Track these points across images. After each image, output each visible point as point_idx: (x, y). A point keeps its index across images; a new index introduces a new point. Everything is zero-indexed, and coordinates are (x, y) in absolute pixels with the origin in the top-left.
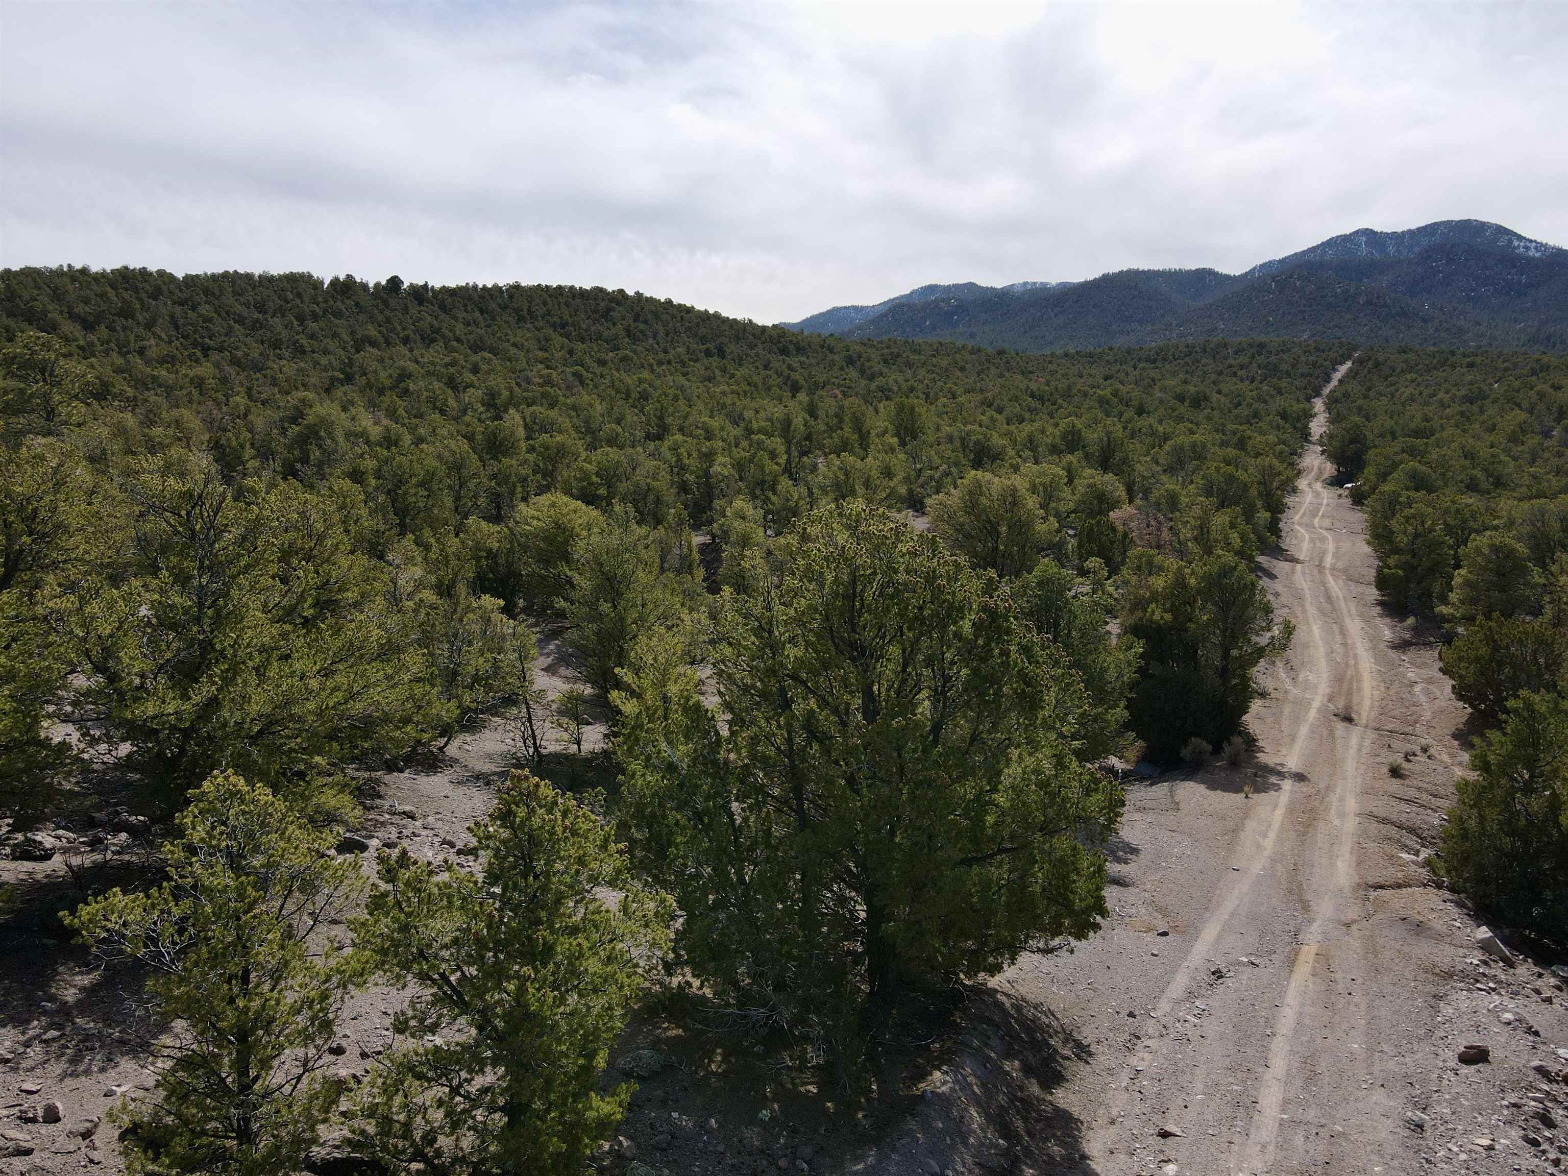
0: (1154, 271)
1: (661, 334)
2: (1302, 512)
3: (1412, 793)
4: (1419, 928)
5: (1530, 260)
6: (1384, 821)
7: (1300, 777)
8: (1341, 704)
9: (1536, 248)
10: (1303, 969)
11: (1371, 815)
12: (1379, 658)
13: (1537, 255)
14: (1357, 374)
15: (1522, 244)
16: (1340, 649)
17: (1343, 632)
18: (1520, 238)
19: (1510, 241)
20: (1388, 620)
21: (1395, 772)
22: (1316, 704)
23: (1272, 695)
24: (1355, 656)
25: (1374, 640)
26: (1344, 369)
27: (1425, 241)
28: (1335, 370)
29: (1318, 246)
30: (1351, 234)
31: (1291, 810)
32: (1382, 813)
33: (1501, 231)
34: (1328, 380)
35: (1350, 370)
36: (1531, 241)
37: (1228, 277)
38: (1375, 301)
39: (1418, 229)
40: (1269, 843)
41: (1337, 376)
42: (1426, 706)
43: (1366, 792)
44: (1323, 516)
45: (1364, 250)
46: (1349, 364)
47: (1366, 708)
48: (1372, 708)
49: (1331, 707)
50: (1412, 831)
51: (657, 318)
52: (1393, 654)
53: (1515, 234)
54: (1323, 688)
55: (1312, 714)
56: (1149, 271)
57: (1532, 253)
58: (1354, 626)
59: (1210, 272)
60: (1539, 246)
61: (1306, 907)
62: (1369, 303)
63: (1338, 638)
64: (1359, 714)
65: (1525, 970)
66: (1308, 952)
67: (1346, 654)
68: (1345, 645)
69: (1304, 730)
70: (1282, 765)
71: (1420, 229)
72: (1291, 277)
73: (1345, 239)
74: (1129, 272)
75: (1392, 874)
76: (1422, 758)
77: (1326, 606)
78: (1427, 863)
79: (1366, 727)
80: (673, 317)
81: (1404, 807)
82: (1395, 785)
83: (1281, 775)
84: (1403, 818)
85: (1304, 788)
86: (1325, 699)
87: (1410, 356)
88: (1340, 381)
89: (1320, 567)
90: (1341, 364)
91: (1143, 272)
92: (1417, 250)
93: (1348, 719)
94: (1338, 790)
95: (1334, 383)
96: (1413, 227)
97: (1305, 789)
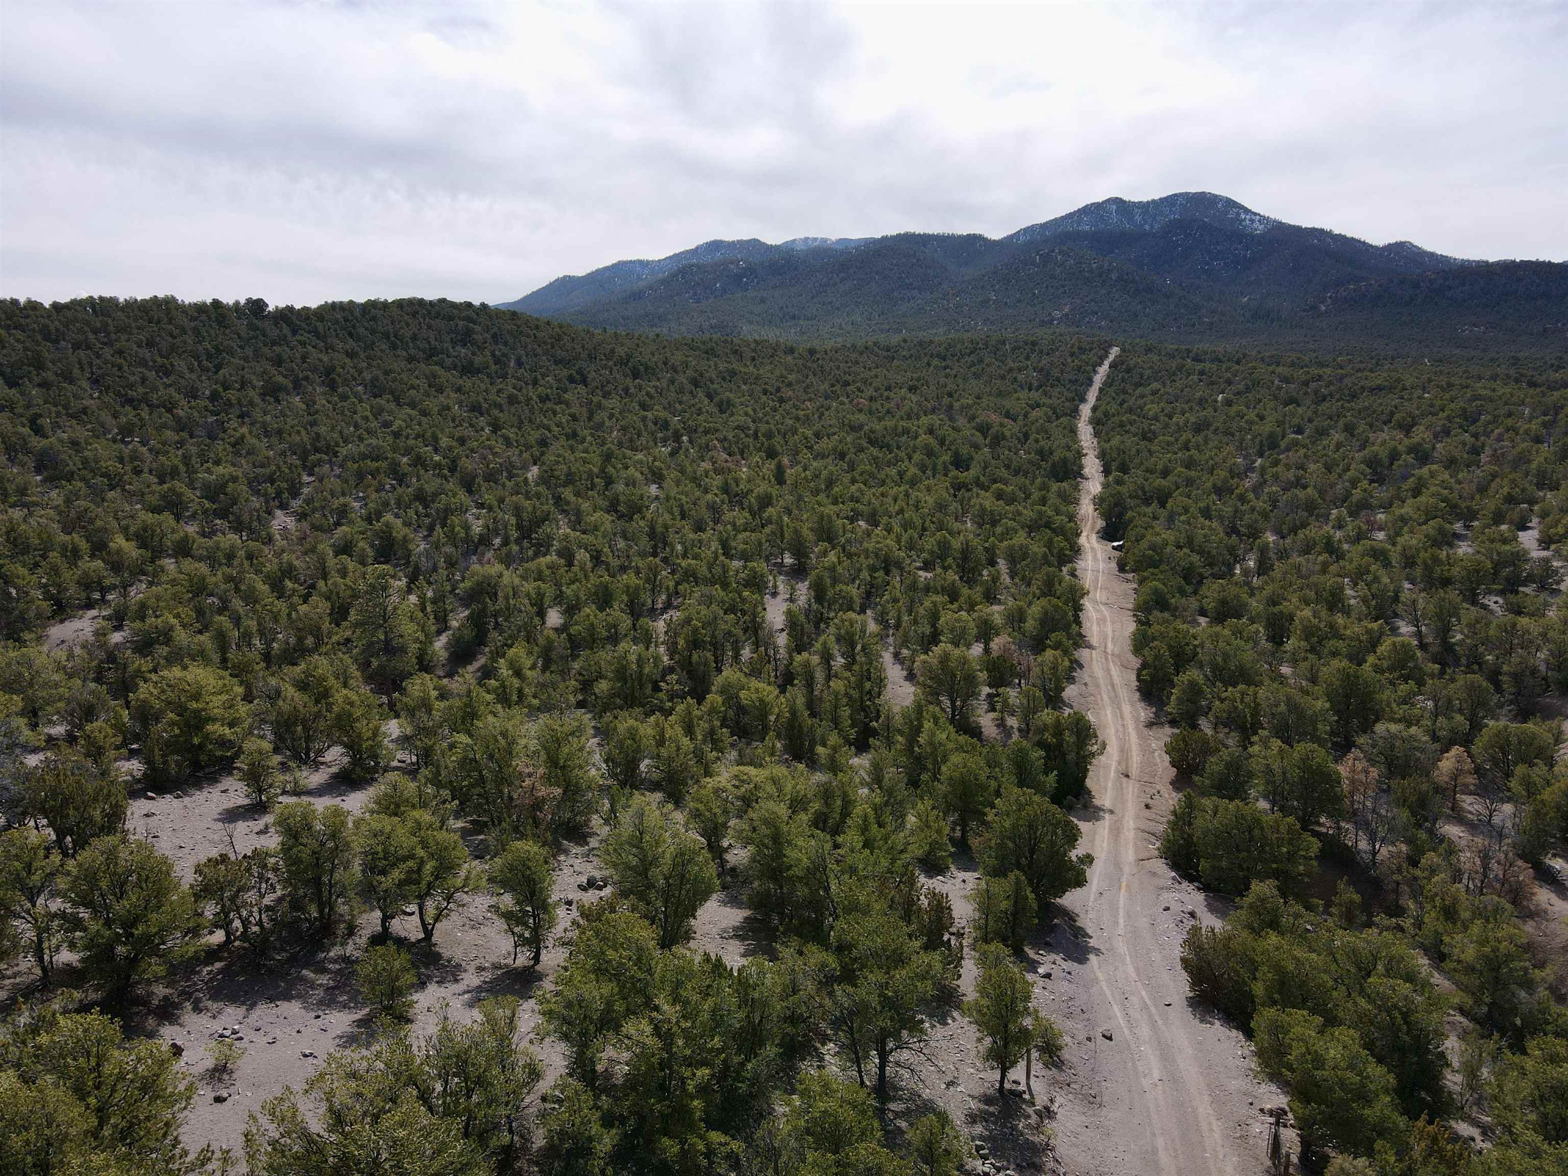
0: (929, 235)
3: (1153, 816)
4: (1154, 874)
5: (1254, 234)
6: (1144, 831)
7: (1111, 812)
8: (1124, 766)
10: (1123, 891)
11: (1139, 828)
12: (1139, 735)
16: (1121, 729)
17: (1122, 715)
20: (1143, 704)
21: (1147, 807)
22: (1113, 768)
24: (1128, 734)
25: (1136, 720)
26: (1103, 371)
30: (1104, 202)
31: (1110, 829)
32: (1143, 827)
33: (1231, 204)
34: (1090, 384)
36: (1255, 214)
39: (1161, 200)
40: (1105, 845)
41: (1098, 380)
42: (1159, 766)
43: (1137, 817)
45: (1114, 221)
46: (1106, 366)
47: (1134, 772)
48: (1137, 767)
49: (1120, 768)
50: (1153, 834)
52: (1145, 731)
53: (1243, 207)
54: (1116, 757)
55: (1112, 774)
56: (925, 235)
57: (1256, 225)
58: (1127, 709)
59: (980, 238)
60: (1264, 219)
61: (1121, 870)
64: (1132, 772)
65: (1185, 884)
66: (1124, 884)
67: (1124, 732)
68: (1123, 725)
69: (1110, 784)
70: (1104, 805)
72: (1053, 251)
73: (1098, 207)
74: (907, 235)
75: (1146, 855)
76: (1157, 797)
77: (1112, 695)
78: (1158, 849)
79: (1135, 780)
81: (1151, 824)
82: (1147, 813)
83: (1104, 811)
84: (1150, 828)
85: (1114, 817)
86: (1118, 764)
89: (1106, 653)
90: (1101, 365)
91: (919, 235)
92: (1160, 221)
93: (1127, 776)
94: (1126, 817)
96: (1157, 197)
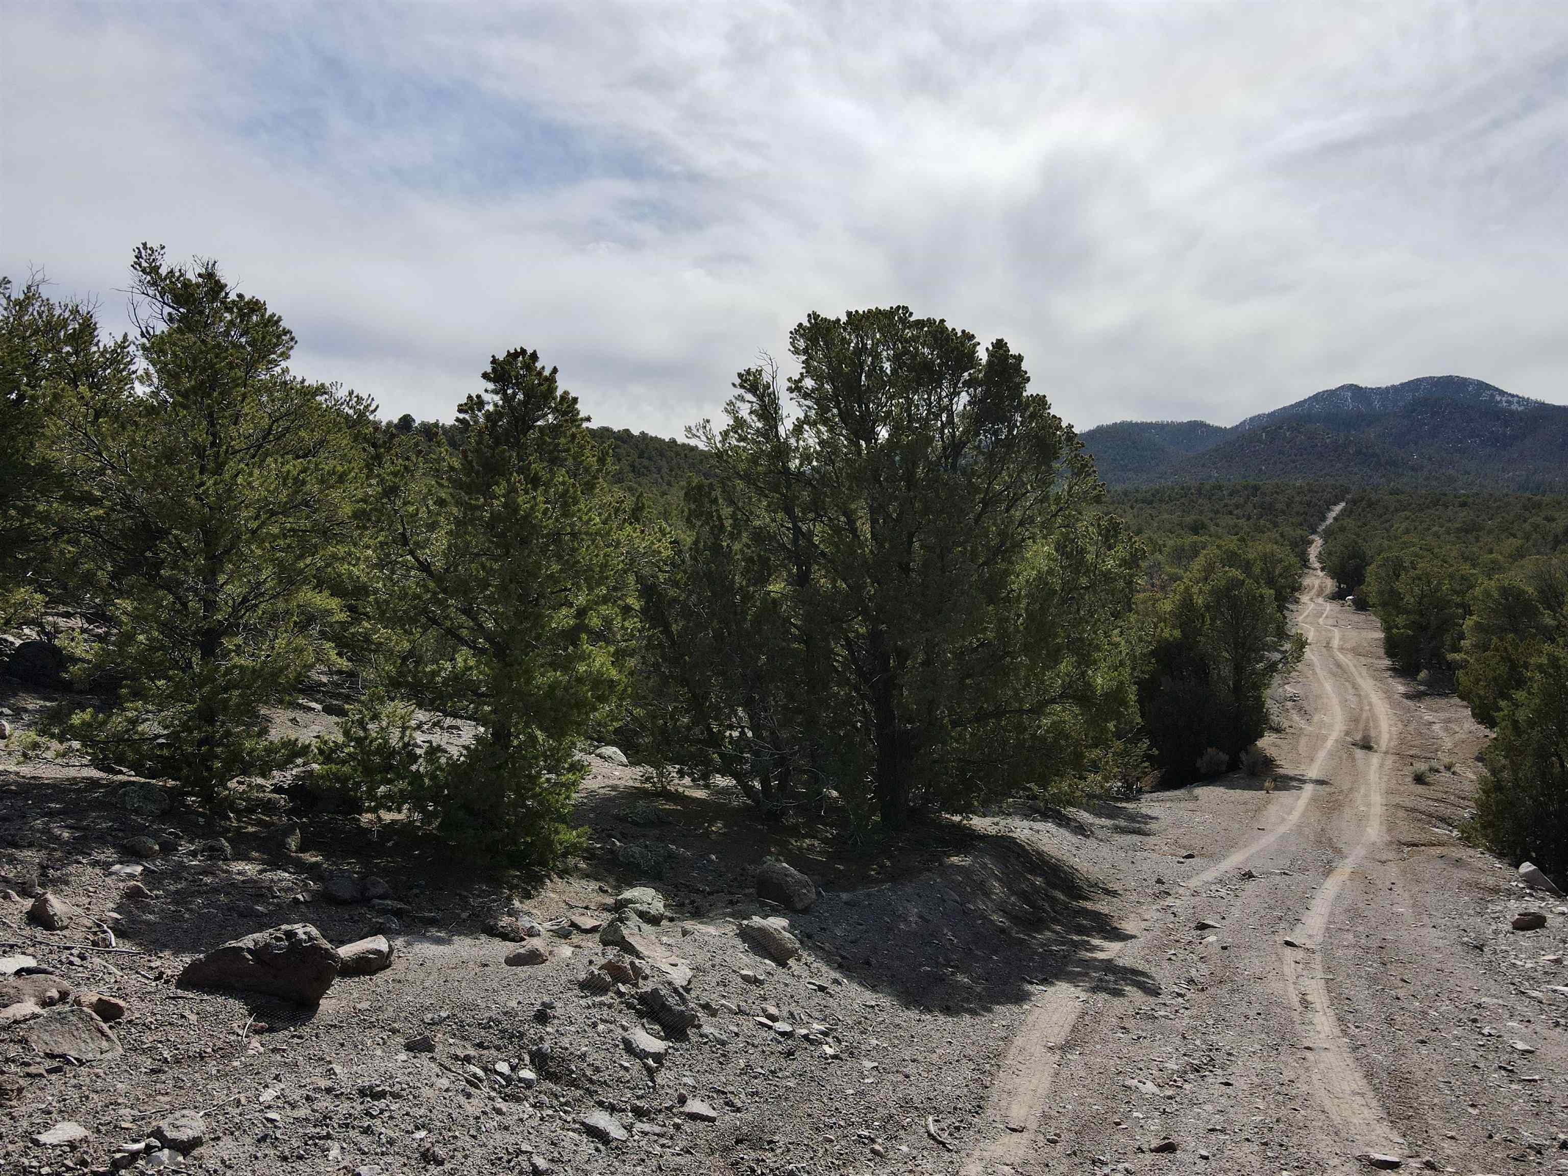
0: (1147, 423)
1: (665, 470)
2: (1305, 614)
3: (1440, 795)
5: (1512, 413)
6: (1414, 810)
7: (1321, 783)
8: (1358, 737)
9: (1518, 402)
10: (1339, 878)
11: (1397, 806)
12: (1393, 704)
13: (1519, 409)
14: (1351, 512)
15: (1504, 399)
16: (1353, 699)
17: (1355, 686)
18: (1502, 393)
19: (1493, 396)
21: (1419, 779)
22: (1333, 737)
23: (1287, 731)
24: (1370, 704)
26: (1338, 509)
27: (1409, 396)
28: (1329, 510)
29: (1305, 401)
30: (1337, 389)
31: (1314, 801)
32: (1409, 804)
33: (1482, 386)
34: (1324, 519)
35: (1344, 510)
36: (1513, 396)
37: (1218, 429)
38: (1364, 450)
39: (1402, 384)
40: (1294, 818)
41: (1332, 515)
42: (1447, 740)
43: (1390, 792)
44: (1327, 617)
45: (1350, 405)
46: (1343, 504)
47: (1384, 740)
48: (1390, 740)
49: (1349, 739)
50: (1442, 818)
51: (662, 455)
52: (1408, 702)
53: (1497, 389)
54: (1339, 726)
55: (1330, 743)
56: (1142, 423)
57: (1514, 407)
58: (1367, 685)
59: (1202, 425)
60: (1522, 400)
61: (1337, 850)
62: (1359, 452)
63: (1351, 691)
64: (1378, 744)
66: (1343, 871)
67: (1360, 702)
68: (1358, 696)
69: (1322, 753)
70: (1303, 775)
71: (1403, 385)
72: (1280, 428)
73: (1331, 394)
74: (1123, 424)
75: (1425, 839)
76: (1445, 772)
77: (1335, 669)
79: (1386, 753)
80: (677, 454)
82: (1420, 789)
83: (1304, 782)
84: (1432, 810)
86: (1343, 734)
87: (1401, 497)
88: (1335, 519)
89: (1328, 646)
90: (1335, 504)
91: (1137, 424)
92: (1401, 404)
93: (1367, 746)
94: (1362, 791)
95: (1329, 521)
96: (1397, 383)
97: (1327, 789)
